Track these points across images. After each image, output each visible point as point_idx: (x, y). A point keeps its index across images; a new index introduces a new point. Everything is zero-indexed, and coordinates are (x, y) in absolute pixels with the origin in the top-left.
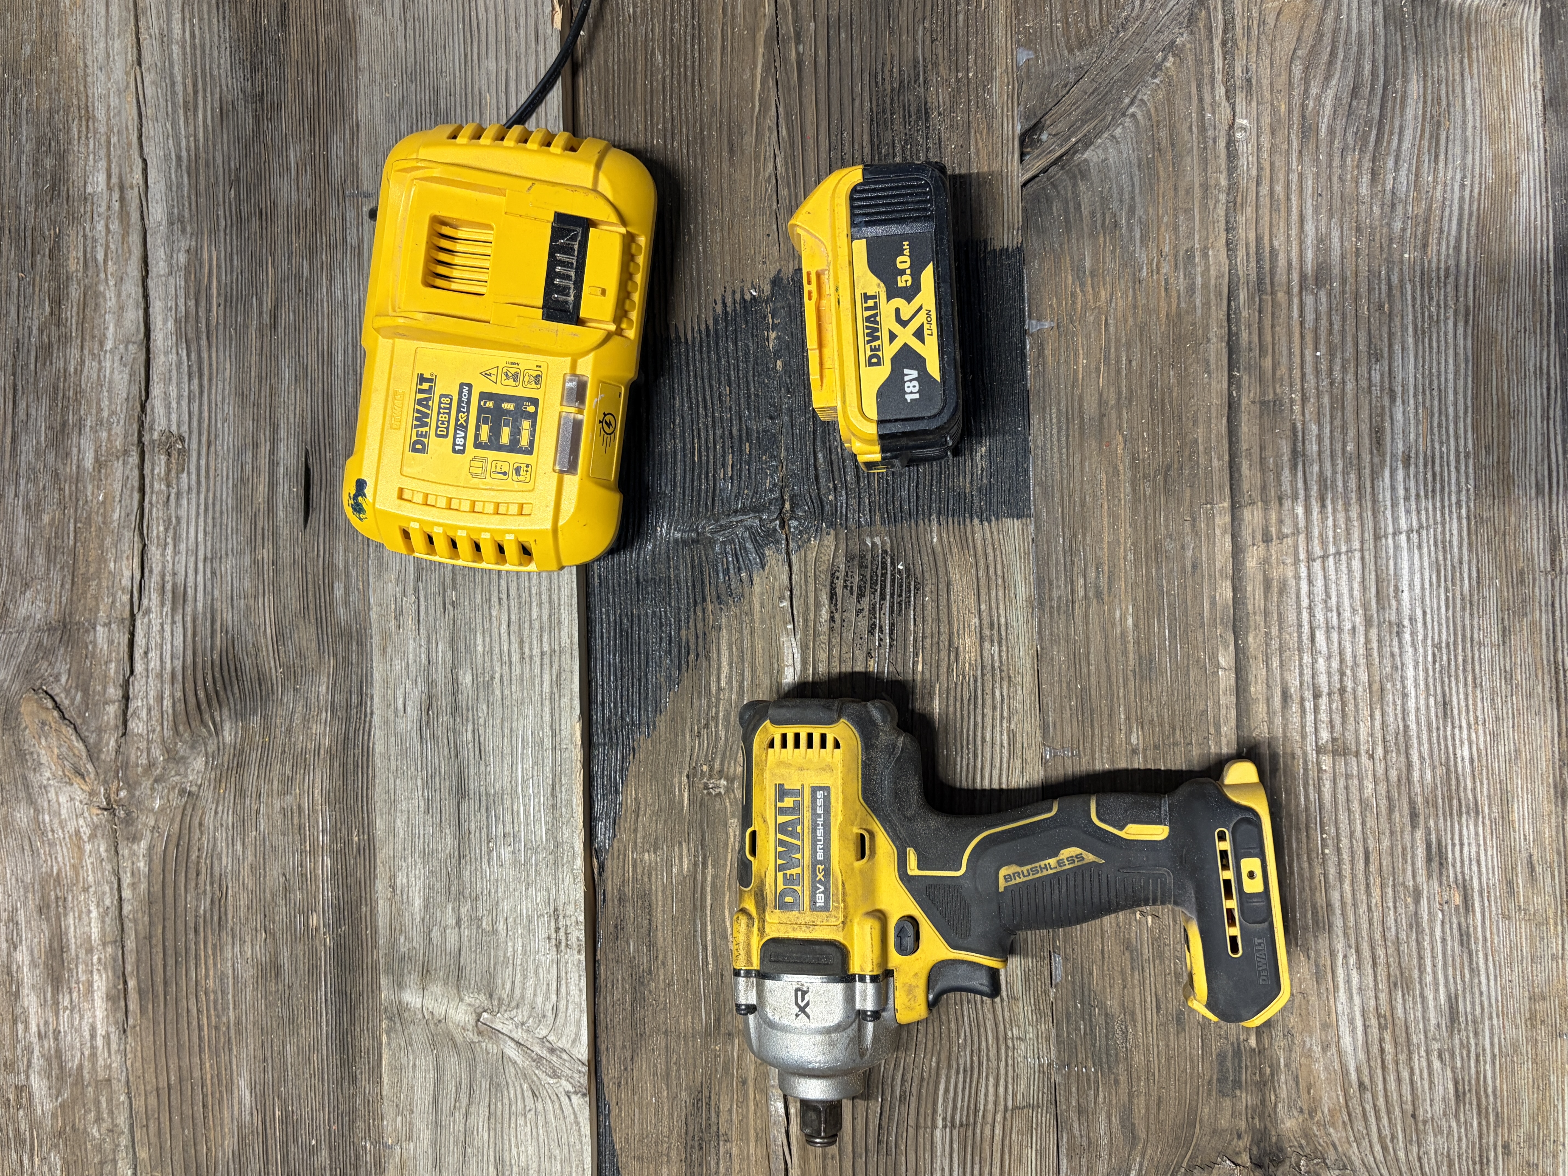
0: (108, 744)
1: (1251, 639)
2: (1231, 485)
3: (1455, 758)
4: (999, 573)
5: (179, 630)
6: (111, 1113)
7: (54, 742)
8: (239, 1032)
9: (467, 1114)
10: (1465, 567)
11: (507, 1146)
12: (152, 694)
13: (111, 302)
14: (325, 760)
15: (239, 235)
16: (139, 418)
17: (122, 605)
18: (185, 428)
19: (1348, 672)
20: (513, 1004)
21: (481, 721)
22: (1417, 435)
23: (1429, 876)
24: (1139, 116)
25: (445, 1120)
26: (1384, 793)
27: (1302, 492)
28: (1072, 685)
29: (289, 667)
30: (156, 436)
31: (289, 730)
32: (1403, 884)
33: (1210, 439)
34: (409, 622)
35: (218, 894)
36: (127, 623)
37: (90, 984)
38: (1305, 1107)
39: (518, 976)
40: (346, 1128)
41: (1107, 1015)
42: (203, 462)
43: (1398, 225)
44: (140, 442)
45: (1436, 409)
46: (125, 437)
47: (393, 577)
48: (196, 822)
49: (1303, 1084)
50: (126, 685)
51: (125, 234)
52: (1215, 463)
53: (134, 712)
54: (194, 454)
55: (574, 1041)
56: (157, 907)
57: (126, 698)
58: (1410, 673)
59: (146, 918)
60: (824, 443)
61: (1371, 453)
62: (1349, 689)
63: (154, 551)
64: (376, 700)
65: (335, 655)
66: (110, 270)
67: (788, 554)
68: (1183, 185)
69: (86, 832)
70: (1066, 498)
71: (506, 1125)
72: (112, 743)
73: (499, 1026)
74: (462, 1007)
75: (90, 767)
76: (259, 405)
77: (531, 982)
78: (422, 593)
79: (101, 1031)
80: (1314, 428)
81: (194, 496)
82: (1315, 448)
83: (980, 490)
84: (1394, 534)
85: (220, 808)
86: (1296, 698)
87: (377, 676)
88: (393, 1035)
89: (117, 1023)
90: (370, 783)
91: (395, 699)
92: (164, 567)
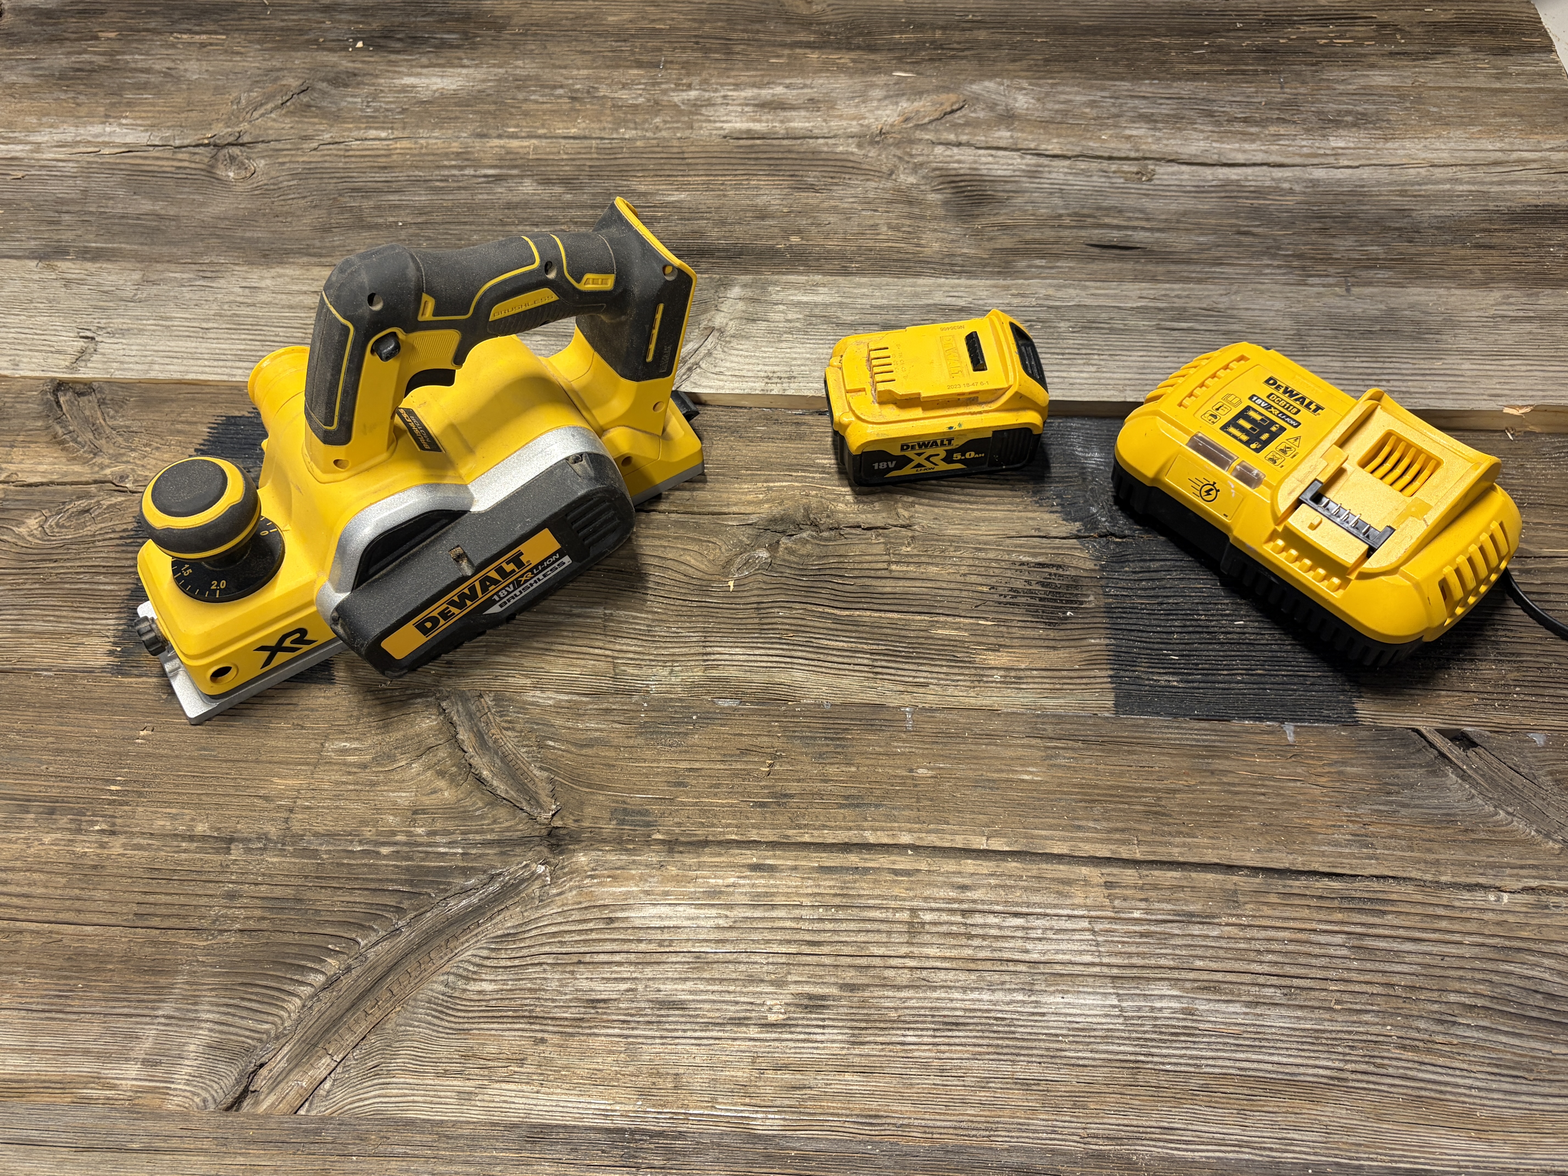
0: (928, 134)
1: (1015, 864)
2: (1156, 862)
4: (1066, 687)
5: (1009, 174)
6: (670, 129)
7: (929, 109)
10: (1089, 1055)
12: (962, 158)
13: (1248, 147)
14: (913, 250)
15: (1307, 217)
16: (1164, 159)
17: (1027, 144)
18: (1159, 182)
19: (986, 943)
20: (725, 349)
23: (796, 996)
24: (1497, 818)
26: (873, 963)
27: (1153, 917)
29: (982, 232)
30: (1150, 167)
31: (935, 230)
32: (789, 972)
33: (1198, 848)
35: (819, 188)
36: (1013, 146)
37: (759, 122)
38: (597, 873)
41: (686, 734)
42: (1133, 191)
43: (1422, 1025)
44: (1146, 158)
45: (1241, 1042)
46: (1149, 151)
48: (870, 178)
49: (617, 872)
51: (1301, 156)
52: (1176, 851)
53: (950, 149)
54: (1138, 186)
55: (695, 383)
57: (959, 145)
59: (802, 150)
61: (1195, 980)
63: (1066, 162)
65: (990, 258)
66: (1272, 147)
67: (1077, 536)
68: (1436, 846)
69: (865, 122)
72: (929, 137)
74: (726, 320)
75: (910, 125)
76: (1178, 223)
81: (1108, 185)
82: (1197, 932)
85: (879, 191)
86: (963, 896)
91: (958, 291)
92: (1055, 167)
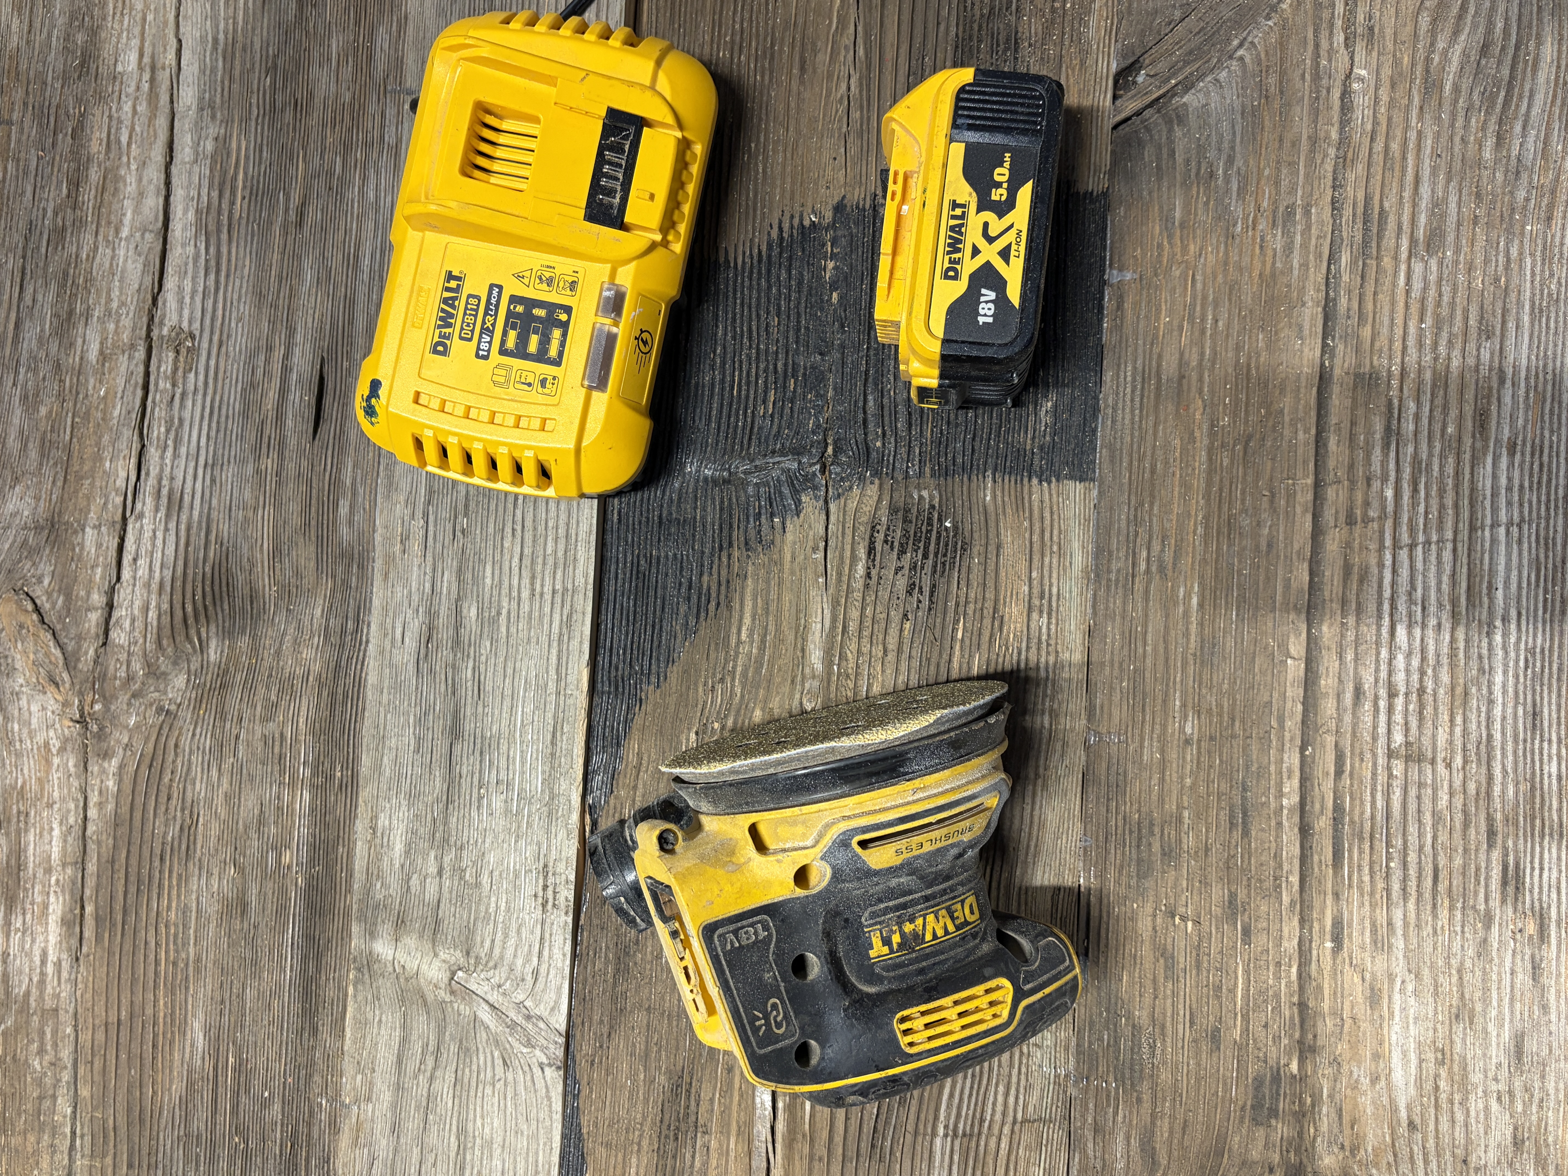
0: (86, 653)
1: (1325, 628)
2: (1316, 461)
3: (1542, 775)
4: (1055, 538)
5: (172, 539)
6: (55, 1045)
7: (31, 647)
8: (198, 971)
9: (432, 1079)
11: (471, 1116)
12: (137, 603)
13: (131, 188)
14: (313, 687)
15: (271, 126)
16: (150, 311)
17: (115, 507)
18: (197, 325)
19: (1430, 672)
20: (491, 964)
21: (483, 658)
22: (1526, 421)
23: (1503, 901)
24: (1247, 59)
25: (408, 1083)
26: (1460, 807)
27: (1393, 474)
28: (1125, 666)
29: (284, 586)
30: (165, 331)
31: (278, 653)
32: (1474, 907)
33: (1297, 409)
34: (416, 547)
35: (188, 821)
36: (118, 526)
37: (46, 906)
38: (1347, 1144)
39: (499, 934)
40: (302, 1082)
41: (1134, 1026)
42: (212, 363)
43: (1521, 194)
44: (148, 336)
45: (1549, 394)
46: (133, 330)
47: (402, 498)
48: (172, 743)
49: (1346, 1119)
50: (111, 592)
51: (152, 117)
52: (1301, 435)
53: (117, 621)
54: (204, 354)
55: (553, 1009)
56: (124, 830)
57: (110, 606)
58: (1498, 678)
59: (111, 841)
60: (876, 385)
61: (1474, 436)
62: (1429, 691)
63: (153, 453)
64: (373, 627)
65: (334, 577)
66: (133, 154)
67: (826, 502)
68: (1289, 137)
69: (55, 744)
70: (1135, 463)
71: (472, 1093)
72: (91, 652)
73: (474, 987)
74: (437, 963)
75: (65, 675)
76: (276, 307)
77: (512, 942)
78: (431, 518)
79: (52, 957)
80: (1412, 405)
81: (199, 397)
82: (1411, 427)
83: (1041, 448)
84: (1492, 526)
85: (198, 730)
86: (1370, 695)
87: (376, 602)
88: (360, 987)
89: (69, 949)
90: (359, 714)
91: (393, 628)
92: (162, 470)
